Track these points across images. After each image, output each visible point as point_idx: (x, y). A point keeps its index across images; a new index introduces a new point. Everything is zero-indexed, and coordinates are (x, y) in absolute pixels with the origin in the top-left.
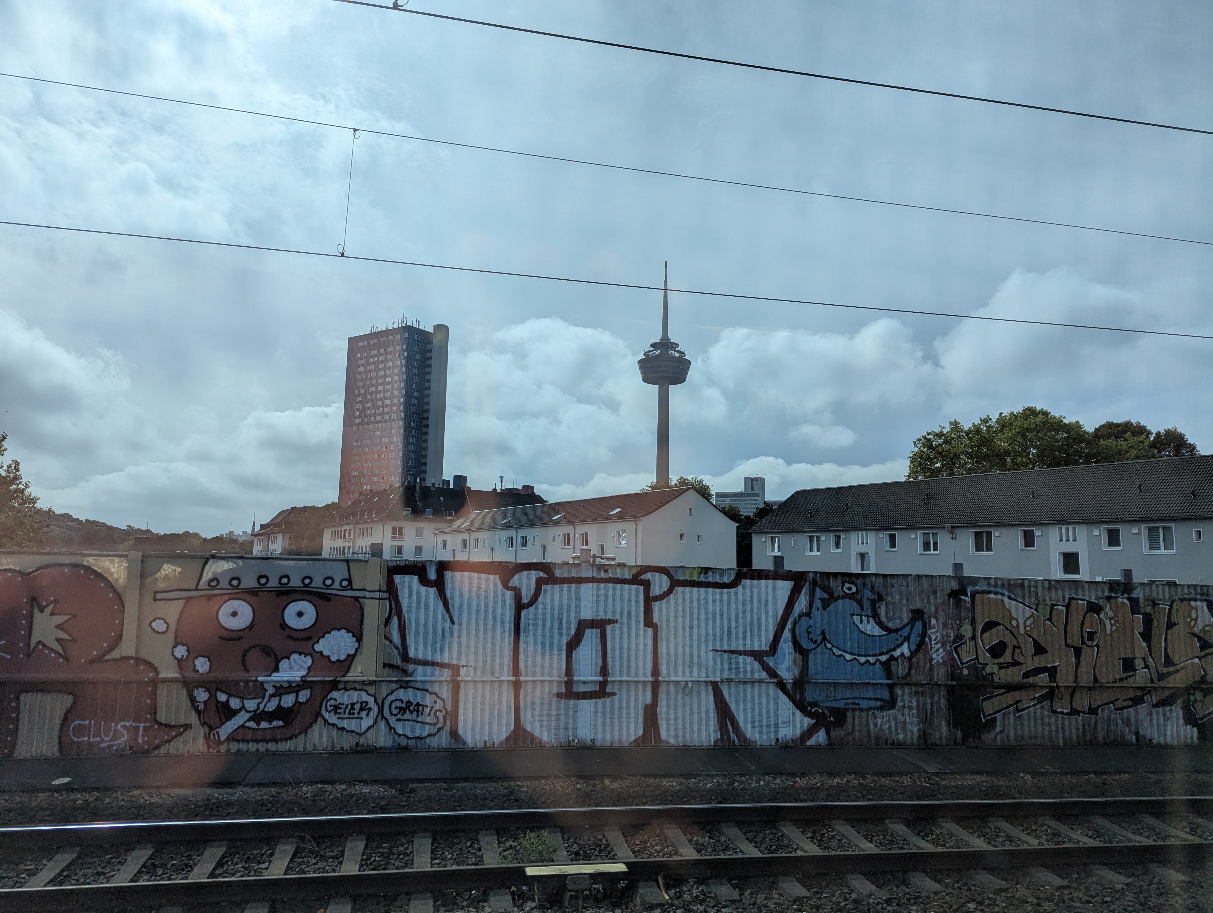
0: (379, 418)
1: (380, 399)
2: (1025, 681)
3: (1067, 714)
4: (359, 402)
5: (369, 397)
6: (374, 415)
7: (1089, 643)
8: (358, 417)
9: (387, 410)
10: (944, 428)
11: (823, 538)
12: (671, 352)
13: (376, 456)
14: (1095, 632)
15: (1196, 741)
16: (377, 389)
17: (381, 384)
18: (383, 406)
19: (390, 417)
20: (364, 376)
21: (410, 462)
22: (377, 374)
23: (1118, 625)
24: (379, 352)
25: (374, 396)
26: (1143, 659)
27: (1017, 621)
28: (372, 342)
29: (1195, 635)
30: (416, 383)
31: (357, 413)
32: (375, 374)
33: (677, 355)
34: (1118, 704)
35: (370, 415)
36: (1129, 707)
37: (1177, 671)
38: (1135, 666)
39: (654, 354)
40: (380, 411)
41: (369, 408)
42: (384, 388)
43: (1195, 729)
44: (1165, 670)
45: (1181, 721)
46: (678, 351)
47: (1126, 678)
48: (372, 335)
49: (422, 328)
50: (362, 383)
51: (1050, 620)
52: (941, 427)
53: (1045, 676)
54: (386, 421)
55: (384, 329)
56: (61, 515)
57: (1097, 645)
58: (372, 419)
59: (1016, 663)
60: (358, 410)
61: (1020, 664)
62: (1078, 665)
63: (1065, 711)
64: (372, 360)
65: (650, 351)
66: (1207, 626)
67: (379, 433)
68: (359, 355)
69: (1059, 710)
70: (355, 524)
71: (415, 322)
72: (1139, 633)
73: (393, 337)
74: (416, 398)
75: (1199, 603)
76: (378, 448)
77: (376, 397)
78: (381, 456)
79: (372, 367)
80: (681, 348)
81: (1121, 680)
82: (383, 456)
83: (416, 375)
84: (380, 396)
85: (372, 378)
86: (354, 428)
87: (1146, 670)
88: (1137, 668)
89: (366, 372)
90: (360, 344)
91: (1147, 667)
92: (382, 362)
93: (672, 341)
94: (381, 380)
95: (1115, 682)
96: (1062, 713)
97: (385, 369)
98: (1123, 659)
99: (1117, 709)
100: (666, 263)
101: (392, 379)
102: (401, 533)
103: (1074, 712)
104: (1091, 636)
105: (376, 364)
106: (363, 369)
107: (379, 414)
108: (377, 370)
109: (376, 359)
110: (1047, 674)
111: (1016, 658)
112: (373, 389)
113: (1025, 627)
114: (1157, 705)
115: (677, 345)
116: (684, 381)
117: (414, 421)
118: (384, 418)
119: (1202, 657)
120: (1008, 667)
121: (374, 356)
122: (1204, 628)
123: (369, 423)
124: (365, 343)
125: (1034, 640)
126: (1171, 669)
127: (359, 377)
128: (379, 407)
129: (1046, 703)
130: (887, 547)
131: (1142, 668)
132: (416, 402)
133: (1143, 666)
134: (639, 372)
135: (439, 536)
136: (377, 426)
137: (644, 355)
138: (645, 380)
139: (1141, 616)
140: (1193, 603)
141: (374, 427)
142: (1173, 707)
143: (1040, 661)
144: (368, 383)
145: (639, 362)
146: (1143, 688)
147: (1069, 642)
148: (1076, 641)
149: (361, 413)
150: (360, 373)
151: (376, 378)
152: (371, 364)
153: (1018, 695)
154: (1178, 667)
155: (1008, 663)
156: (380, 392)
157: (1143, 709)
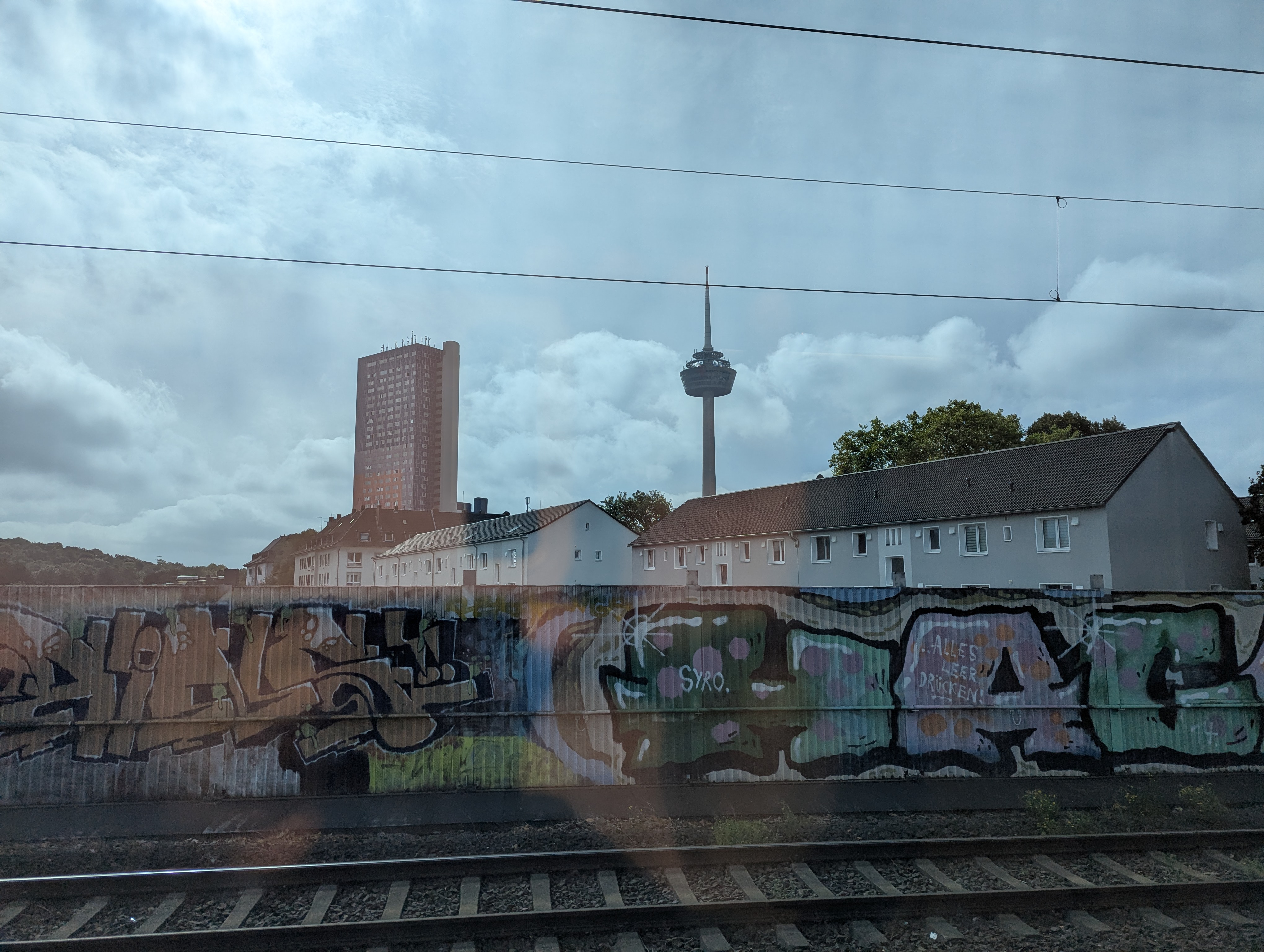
0: (389, 441)
1: (390, 421)
2: (36, 719)
3: (98, 760)
4: (370, 425)
5: (379, 419)
6: (385, 438)
7: (143, 667)
8: (369, 441)
9: (397, 432)
10: (865, 427)
11: (689, 551)
12: (715, 362)
13: (388, 481)
14: (154, 653)
15: (296, 790)
16: (387, 411)
17: (391, 406)
18: (393, 429)
19: (401, 439)
20: (374, 398)
21: (422, 485)
22: (387, 395)
23: (190, 642)
24: (388, 372)
25: (384, 418)
26: (227, 685)
27: (32, 642)
28: (381, 362)
29: (308, 651)
30: (426, 403)
31: (369, 437)
32: (385, 395)
33: (721, 364)
34: (180, 746)
35: (381, 439)
36: (200, 748)
37: (276, 700)
38: (211, 695)
39: (698, 364)
40: (390, 434)
41: (380, 431)
42: (394, 409)
43: (297, 775)
44: (259, 698)
45: (276, 765)
46: (722, 361)
47: (197, 711)
48: (383, 355)
49: (431, 345)
50: (372, 406)
51: (85, 639)
52: (860, 426)
53: (69, 712)
54: (397, 444)
55: (394, 348)
56: (90, 551)
57: (156, 670)
58: (383, 442)
59: (26, 697)
60: (369, 433)
61: (33, 698)
62: (120, 697)
63: (96, 757)
64: (381, 381)
65: (692, 362)
66: (329, 639)
67: (390, 457)
68: (369, 376)
69: (86, 756)
70: (317, 551)
71: (424, 340)
72: (224, 652)
73: (401, 356)
74: (427, 419)
75: (321, 610)
76: (389, 472)
77: (386, 419)
78: (393, 480)
79: (382, 388)
80: (725, 358)
81: (188, 714)
82: (395, 480)
83: (426, 395)
84: (390, 417)
85: (382, 400)
86: (366, 452)
87: (229, 699)
88: (214, 697)
89: (376, 393)
90: (369, 365)
91: (230, 695)
92: (391, 382)
93: (715, 350)
94: (391, 402)
95: (179, 717)
96: (90, 760)
97: (394, 390)
98: (196, 687)
99: (174, 752)
100: (707, 268)
101: (402, 400)
102: (358, 559)
103: (108, 757)
104: (147, 657)
105: (386, 384)
106: (373, 390)
107: (389, 437)
108: (387, 391)
109: (385, 380)
110: (72, 709)
111: (26, 690)
112: (382, 411)
113: (44, 649)
114: (242, 744)
115: (721, 355)
116: (730, 392)
117: (425, 443)
118: (395, 441)
119: (318, 680)
120: (12, 703)
121: (384, 376)
122: (324, 642)
123: (380, 446)
124: (374, 364)
125: (56, 665)
126: (269, 697)
127: (369, 399)
128: (389, 429)
129: (68, 747)
130: (742, 559)
131: (223, 697)
132: (427, 423)
133: (225, 694)
134: (681, 384)
135: (377, 561)
136: (388, 449)
137: (687, 366)
138: (689, 392)
139: (228, 630)
140: (311, 610)
141: (385, 450)
142: (266, 747)
143: (60, 694)
144: (378, 404)
145: (682, 373)
146: (220, 723)
147: (111, 666)
148: (124, 666)
149: (372, 436)
150: (371, 394)
151: (386, 399)
152: (381, 385)
153: (23, 739)
154: (279, 694)
155: (13, 697)
156: (390, 413)
157: (217, 751)
